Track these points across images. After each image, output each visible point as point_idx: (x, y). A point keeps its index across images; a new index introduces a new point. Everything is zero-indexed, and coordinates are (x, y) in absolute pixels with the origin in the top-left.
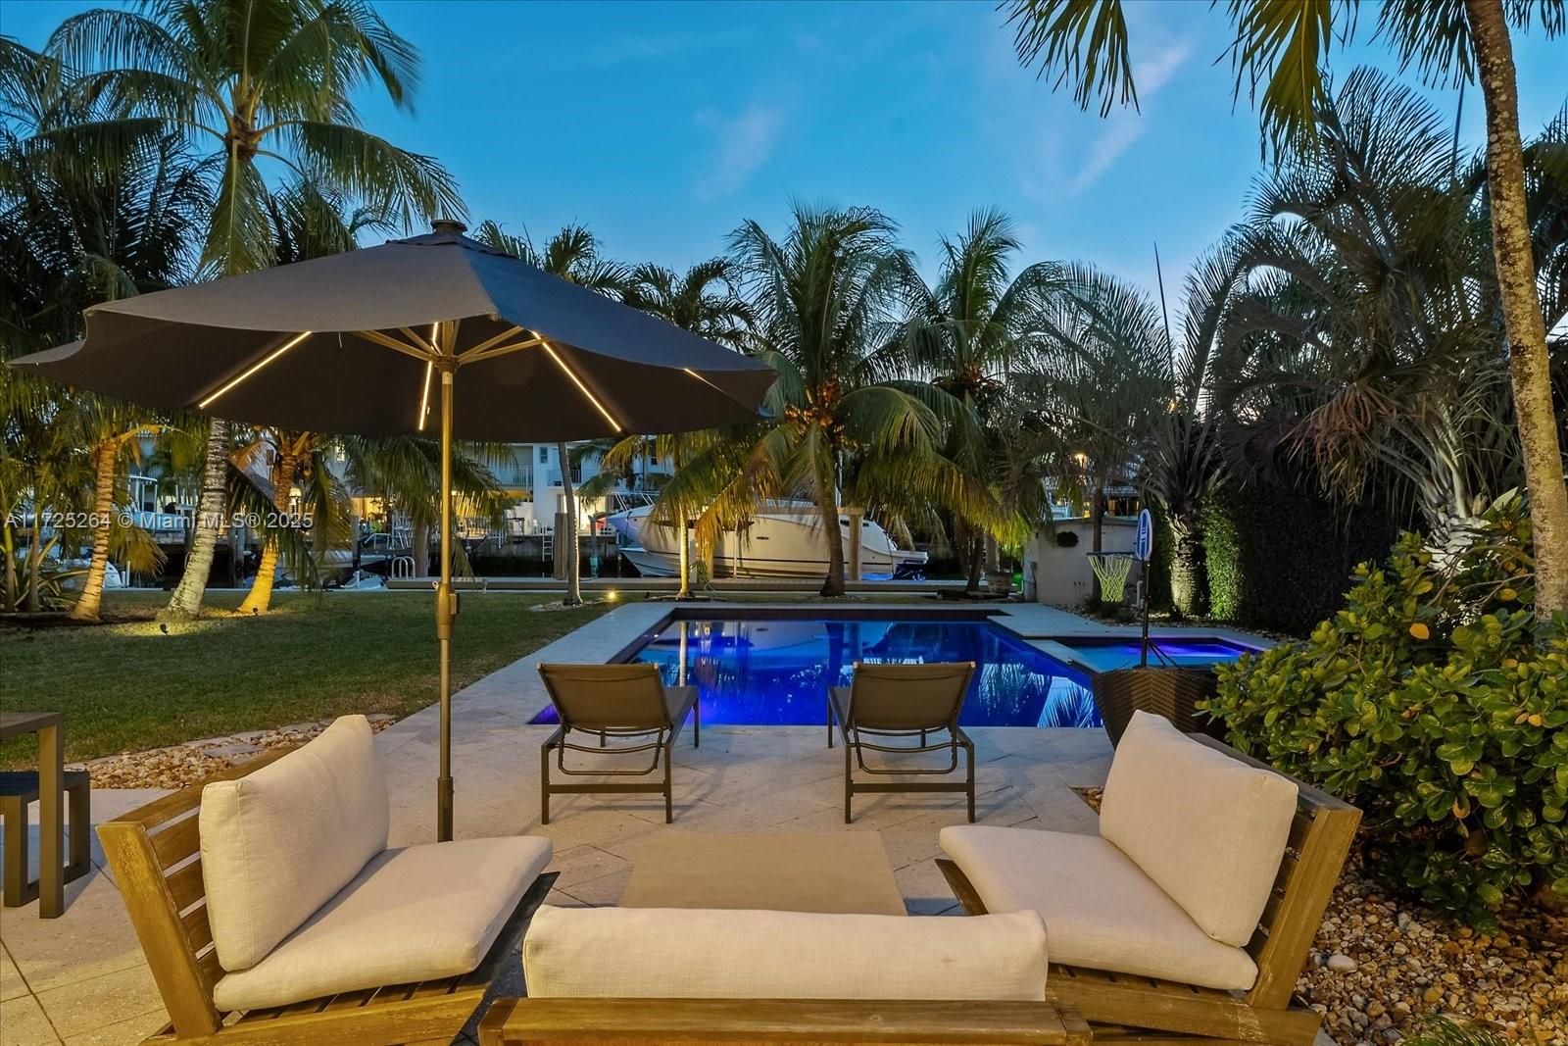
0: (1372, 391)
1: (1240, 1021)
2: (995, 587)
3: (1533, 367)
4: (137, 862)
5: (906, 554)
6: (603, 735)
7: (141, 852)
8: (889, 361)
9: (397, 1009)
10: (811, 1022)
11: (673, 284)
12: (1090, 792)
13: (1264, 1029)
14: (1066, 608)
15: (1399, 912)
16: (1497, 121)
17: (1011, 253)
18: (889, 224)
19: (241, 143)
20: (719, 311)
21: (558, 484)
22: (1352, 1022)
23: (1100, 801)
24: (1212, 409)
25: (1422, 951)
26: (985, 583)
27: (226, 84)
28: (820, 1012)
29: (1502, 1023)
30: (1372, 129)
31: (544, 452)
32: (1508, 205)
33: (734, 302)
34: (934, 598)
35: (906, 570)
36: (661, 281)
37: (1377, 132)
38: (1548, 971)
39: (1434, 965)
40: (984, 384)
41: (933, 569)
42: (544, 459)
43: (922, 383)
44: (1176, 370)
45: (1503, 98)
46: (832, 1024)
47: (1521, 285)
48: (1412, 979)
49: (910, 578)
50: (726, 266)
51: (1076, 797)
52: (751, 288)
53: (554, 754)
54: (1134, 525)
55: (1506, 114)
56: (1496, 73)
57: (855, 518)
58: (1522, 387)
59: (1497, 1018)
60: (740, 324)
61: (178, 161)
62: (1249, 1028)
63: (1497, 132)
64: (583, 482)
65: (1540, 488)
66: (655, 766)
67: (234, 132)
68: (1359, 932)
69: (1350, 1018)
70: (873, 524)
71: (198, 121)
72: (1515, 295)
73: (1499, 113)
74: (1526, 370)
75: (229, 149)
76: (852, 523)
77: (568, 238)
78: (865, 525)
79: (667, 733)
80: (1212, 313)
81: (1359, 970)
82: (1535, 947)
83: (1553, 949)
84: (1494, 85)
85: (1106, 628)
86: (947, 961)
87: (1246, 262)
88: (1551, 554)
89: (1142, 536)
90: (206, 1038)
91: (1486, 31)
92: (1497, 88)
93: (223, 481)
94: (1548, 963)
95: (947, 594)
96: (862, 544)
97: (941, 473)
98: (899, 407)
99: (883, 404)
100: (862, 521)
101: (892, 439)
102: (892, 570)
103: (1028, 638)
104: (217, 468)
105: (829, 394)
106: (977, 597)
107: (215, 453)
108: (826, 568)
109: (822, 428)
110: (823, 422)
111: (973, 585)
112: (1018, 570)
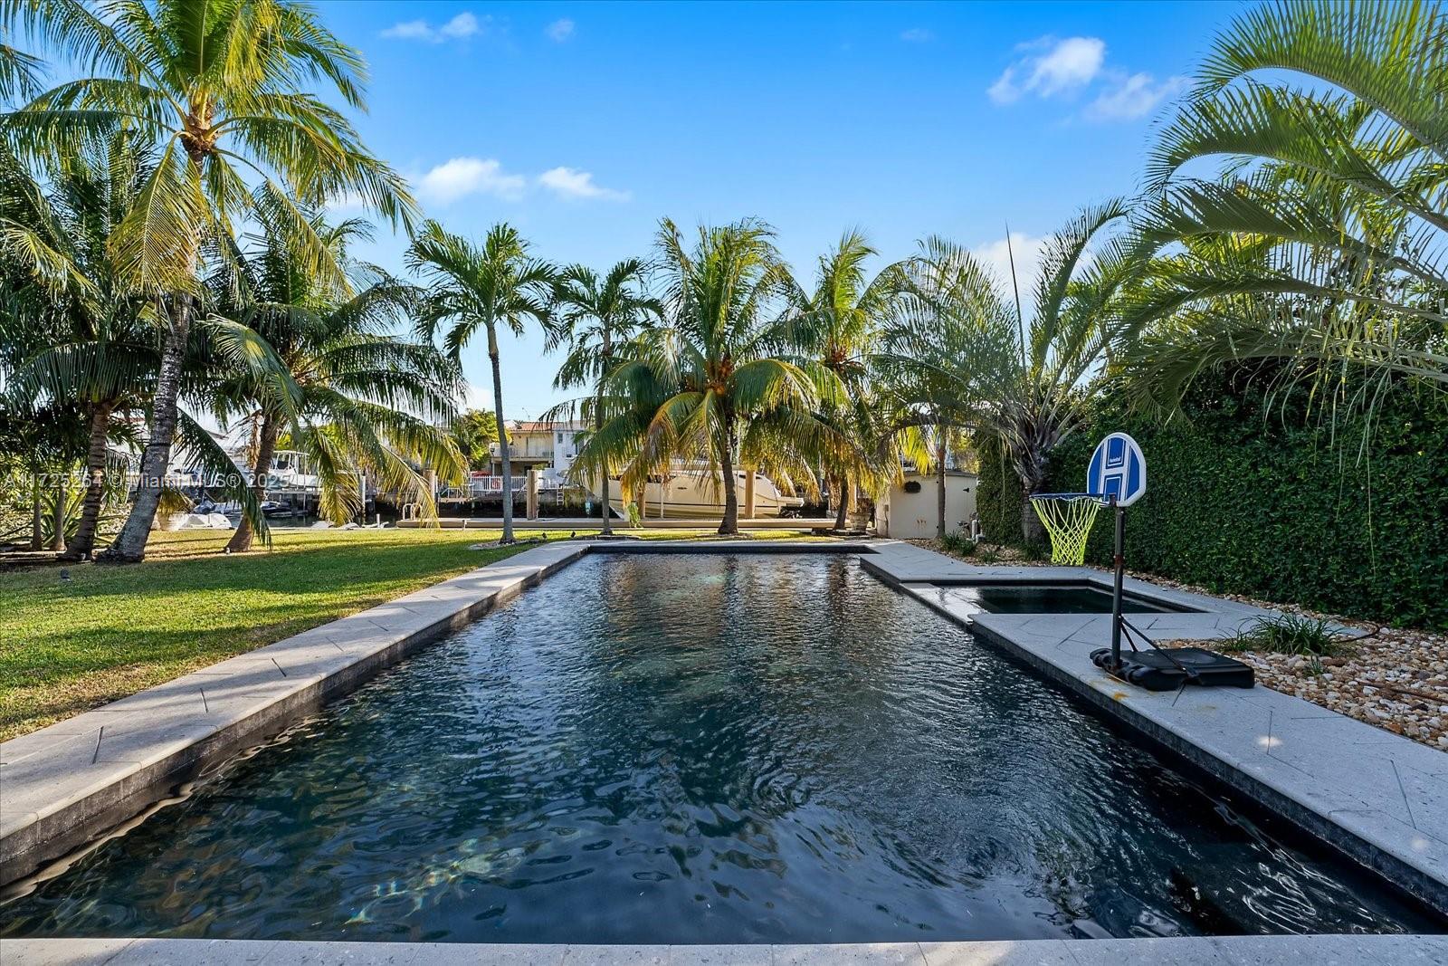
2: (856, 524)
5: (789, 500)
8: (772, 344)
11: (598, 282)
17: (869, 258)
18: (771, 230)
20: (635, 305)
26: (850, 522)
31: (560, 436)
33: (648, 298)
34: (810, 534)
35: (788, 511)
36: (587, 280)
40: (848, 364)
41: (808, 511)
49: (790, 516)
57: (750, 474)
60: (653, 315)
70: (764, 477)
71: (164, 122)
76: (748, 477)
77: (498, 234)
78: (757, 478)
93: (168, 436)
95: (820, 531)
96: (754, 492)
97: (816, 434)
98: (780, 372)
99: (766, 372)
100: (755, 475)
101: (772, 398)
102: (777, 511)
103: (904, 582)
104: (161, 425)
105: (724, 370)
106: (844, 534)
107: (160, 411)
108: (723, 510)
109: (717, 397)
110: (719, 391)
111: (840, 524)
112: (873, 511)
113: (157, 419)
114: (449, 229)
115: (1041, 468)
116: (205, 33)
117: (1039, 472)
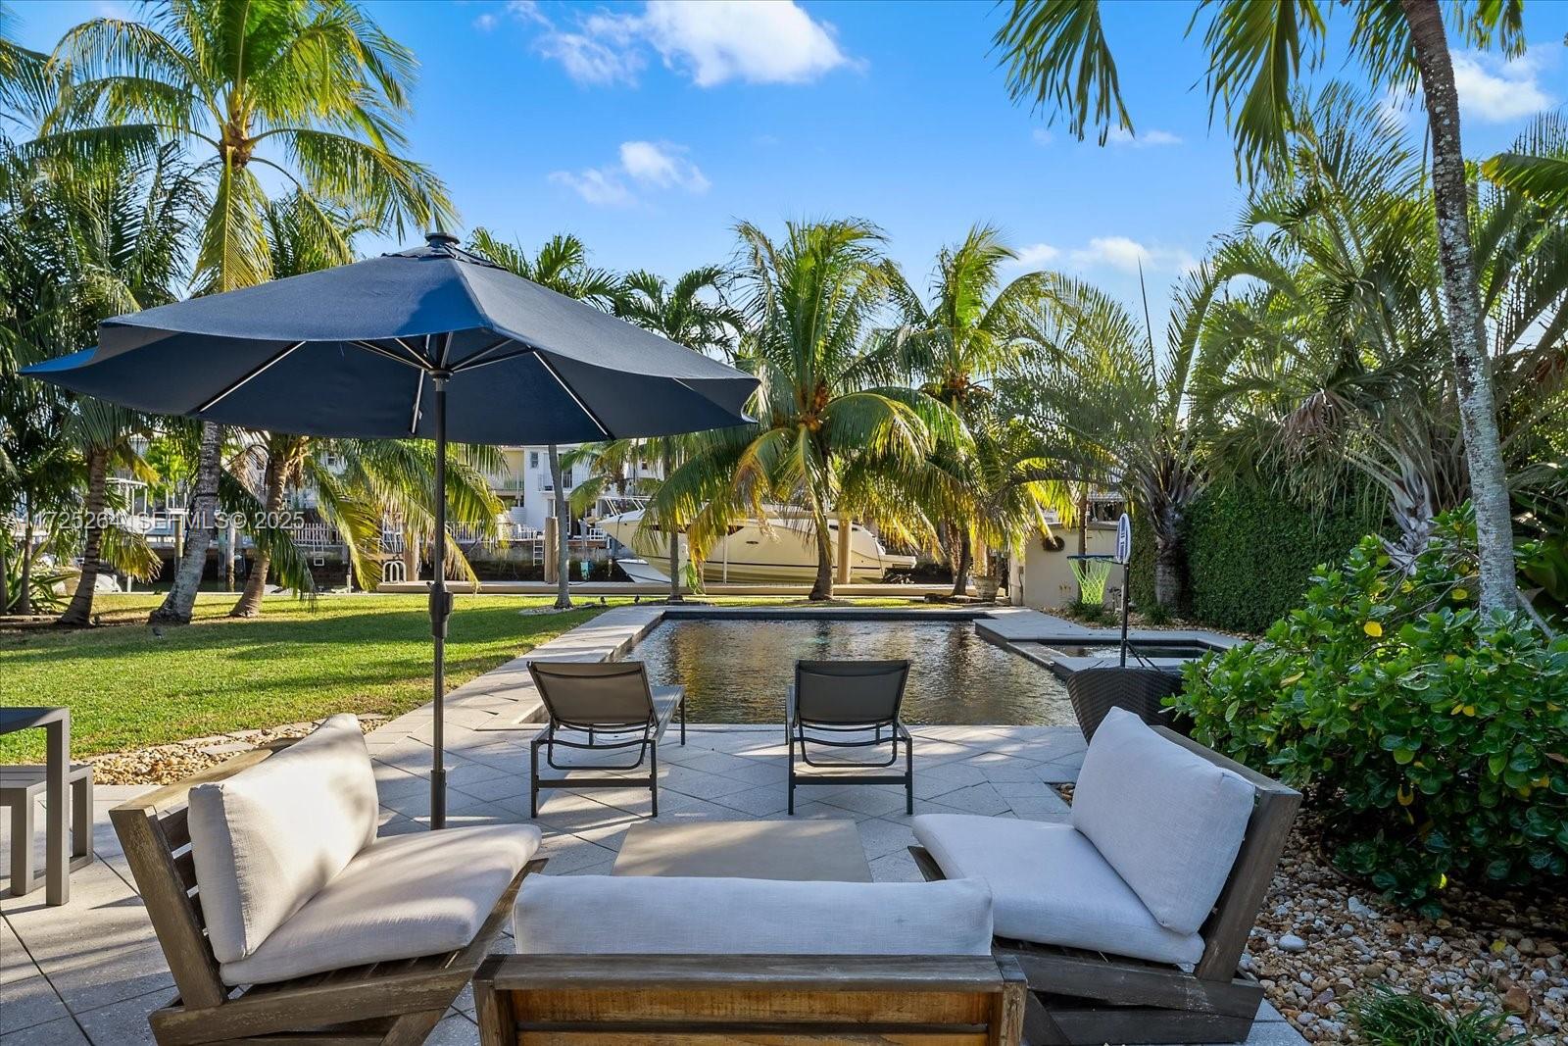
0: (1339, 399)
1: (1189, 993)
2: (982, 591)
3: (1476, 377)
4: (148, 843)
5: (894, 559)
6: (591, 732)
7: (151, 833)
8: (877, 367)
9: (394, 982)
10: (776, 973)
11: (665, 291)
12: (1064, 786)
13: (1211, 999)
14: (1051, 612)
15: (1349, 896)
16: (1442, 143)
17: (1006, 262)
18: (881, 234)
19: (235, 151)
20: (709, 317)
21: (548, 488)
22: (1298, 996)
23: (1071, 795)
24: (1195, 414)
25: (1367, 931)
26: (973, 588)
27: (221, 91)
28: (783, 964)
29: (1437, 995)
30: (1346, 144)
31: (535, 456)
32: (1453, 224)
33: (724, 309)
34: (922, 602)
35: (894, 574)
36: (652, 288)
37: (1350, 145)
38: (1484, 948)
39: (1378, 944)
40: (972, 390)
41: (924, 573)
42: (535, 462)
43: (910, 390)
44: (1159, 377)
45: (1447, 122)
46: (793, 974)
47: (1465, 299)
48: (1356, 956)
49: (898, 582)
50: (718, 272)
51: (1047, 790)
52: (741, 295)
53: (543, 749)
54: (1114, 529)
55: (1449, 138)
56: (1439, 98)
57: (843, 523)
58: (1466, 396)
59: (1433, 991)
60: (730, 330)
61: (174, 168)
62: (1197, 1000)
63: (1441, 154)
64: (574, 487)
65: (1484, 492)
66: (641, 761)
67: (228, 139)
68: (1309, 915)
69: (1295, 992)
70: (862, 529)
71: (193, 129)
72: (1460, 309)
73: (1443, 136)
74: (1470, 379)
75: (223, 155)
76: (840, 528)
77: (559, 246)
78: (853, 529)
79: (653, 730)
80: (1194, 322)
81: (1309, 949)
82: (1475, 926)
83: (1492, 929)
84: (1438, 109)
85: (1090, 631)
86: (900, 921)
87: (1226, 272)
88: (1495, 555)
89: (1121, 540)
90: (213, 1010)
91: (1431, 58)
92: (1441, 112)
93: (216, 485)
94: (1485, 942)
95: (933, 598)
96: (850, 548)
97: (929, 479)
98: (887, 413)
99: (870, 410)
100: (851, 525)
101: (879, 445)
102: (880, 574)
103: (1012, 641)
104: (210, 473)
105: (818, 400)
106: (963, 601)
107: (208, 458)
108: (814, 573)
109: (810, 434)
110: (812, 426)
111: (960, 590)
112: (1006, 574)
113: (206, 467)
114: (498, 238)
115: (1174, 525)
116: (245, 33)
117: (1172, 530)
